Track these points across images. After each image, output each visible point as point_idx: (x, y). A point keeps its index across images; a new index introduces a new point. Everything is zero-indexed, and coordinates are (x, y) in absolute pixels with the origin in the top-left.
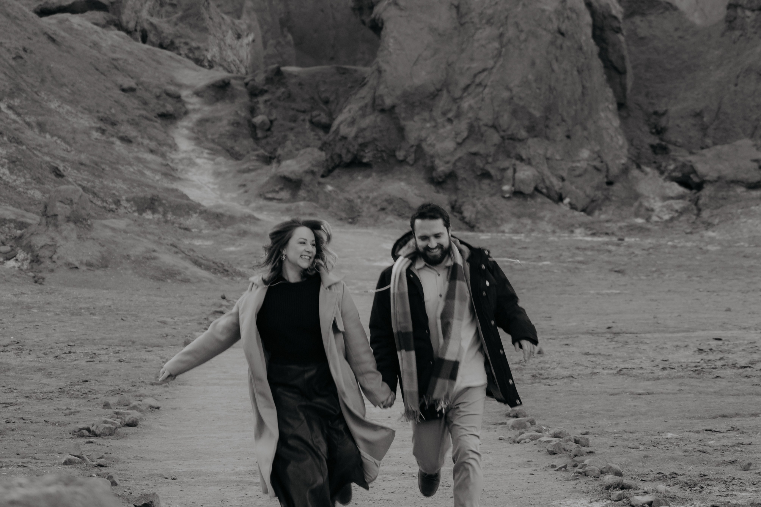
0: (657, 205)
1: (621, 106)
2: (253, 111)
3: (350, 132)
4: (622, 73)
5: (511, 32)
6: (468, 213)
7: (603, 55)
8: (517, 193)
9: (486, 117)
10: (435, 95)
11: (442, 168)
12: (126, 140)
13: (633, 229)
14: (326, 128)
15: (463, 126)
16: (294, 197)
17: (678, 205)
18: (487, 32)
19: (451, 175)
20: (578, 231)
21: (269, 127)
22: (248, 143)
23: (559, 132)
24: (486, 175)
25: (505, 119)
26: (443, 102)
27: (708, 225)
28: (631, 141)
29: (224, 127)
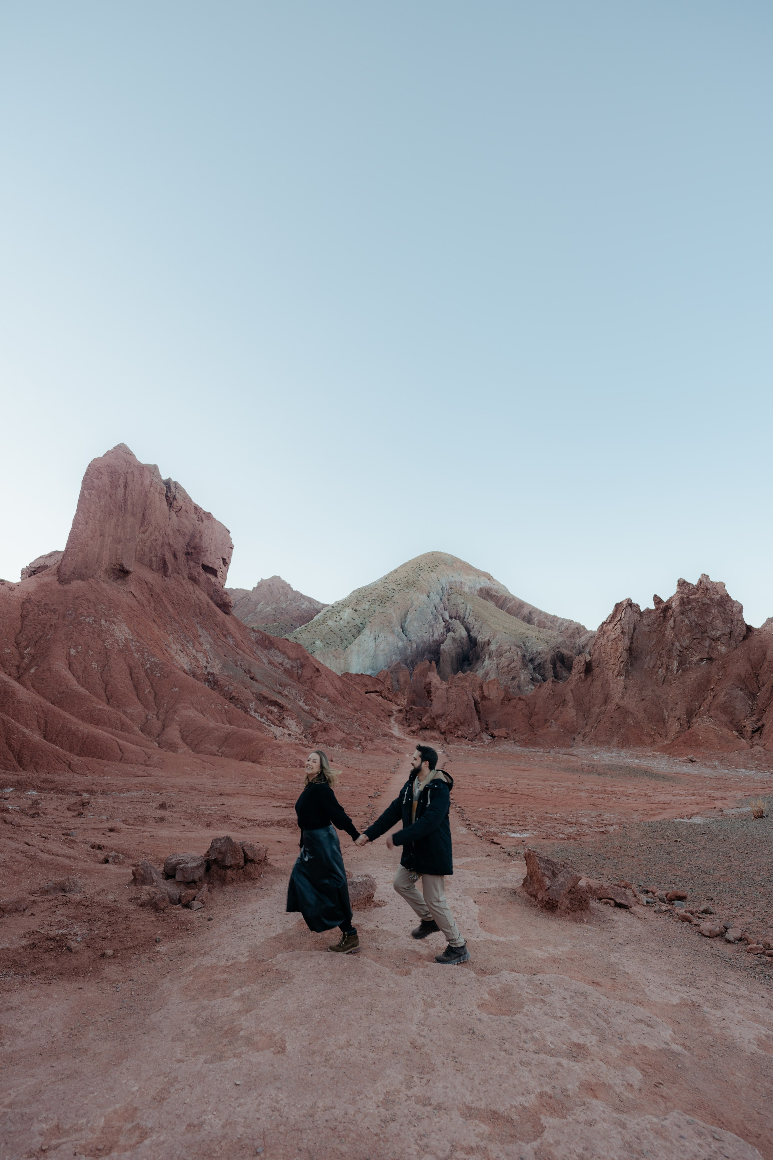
0: (486, 740)
1: (479, 719)
2: (406, 715)
3: (425, 722)
4: (480, 712)
5: (458, 704)
6: (448, 740)
7: (476, 709)
8: (458, 737)
9: (452, 721)
10: (442, 716)
11: (443, 731)
12: (382, 721)
13: (481, 746)
14: (421, 720)
15: (447, 722)
16: (414, 735)
17: (490, 741)
18: (453, 703)
19: (445, 732)
20: (470, 746)
21: (409, 719)
22: (405, 722)
23: (467, 725)
24: (452, 732)
25: (456, 722)
26: (444, 717)
27: (496, 746)
28: (481, 726)
29: (401, 718)
